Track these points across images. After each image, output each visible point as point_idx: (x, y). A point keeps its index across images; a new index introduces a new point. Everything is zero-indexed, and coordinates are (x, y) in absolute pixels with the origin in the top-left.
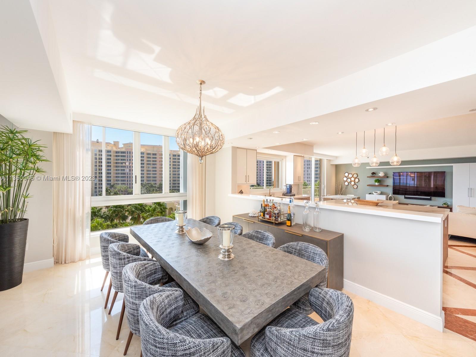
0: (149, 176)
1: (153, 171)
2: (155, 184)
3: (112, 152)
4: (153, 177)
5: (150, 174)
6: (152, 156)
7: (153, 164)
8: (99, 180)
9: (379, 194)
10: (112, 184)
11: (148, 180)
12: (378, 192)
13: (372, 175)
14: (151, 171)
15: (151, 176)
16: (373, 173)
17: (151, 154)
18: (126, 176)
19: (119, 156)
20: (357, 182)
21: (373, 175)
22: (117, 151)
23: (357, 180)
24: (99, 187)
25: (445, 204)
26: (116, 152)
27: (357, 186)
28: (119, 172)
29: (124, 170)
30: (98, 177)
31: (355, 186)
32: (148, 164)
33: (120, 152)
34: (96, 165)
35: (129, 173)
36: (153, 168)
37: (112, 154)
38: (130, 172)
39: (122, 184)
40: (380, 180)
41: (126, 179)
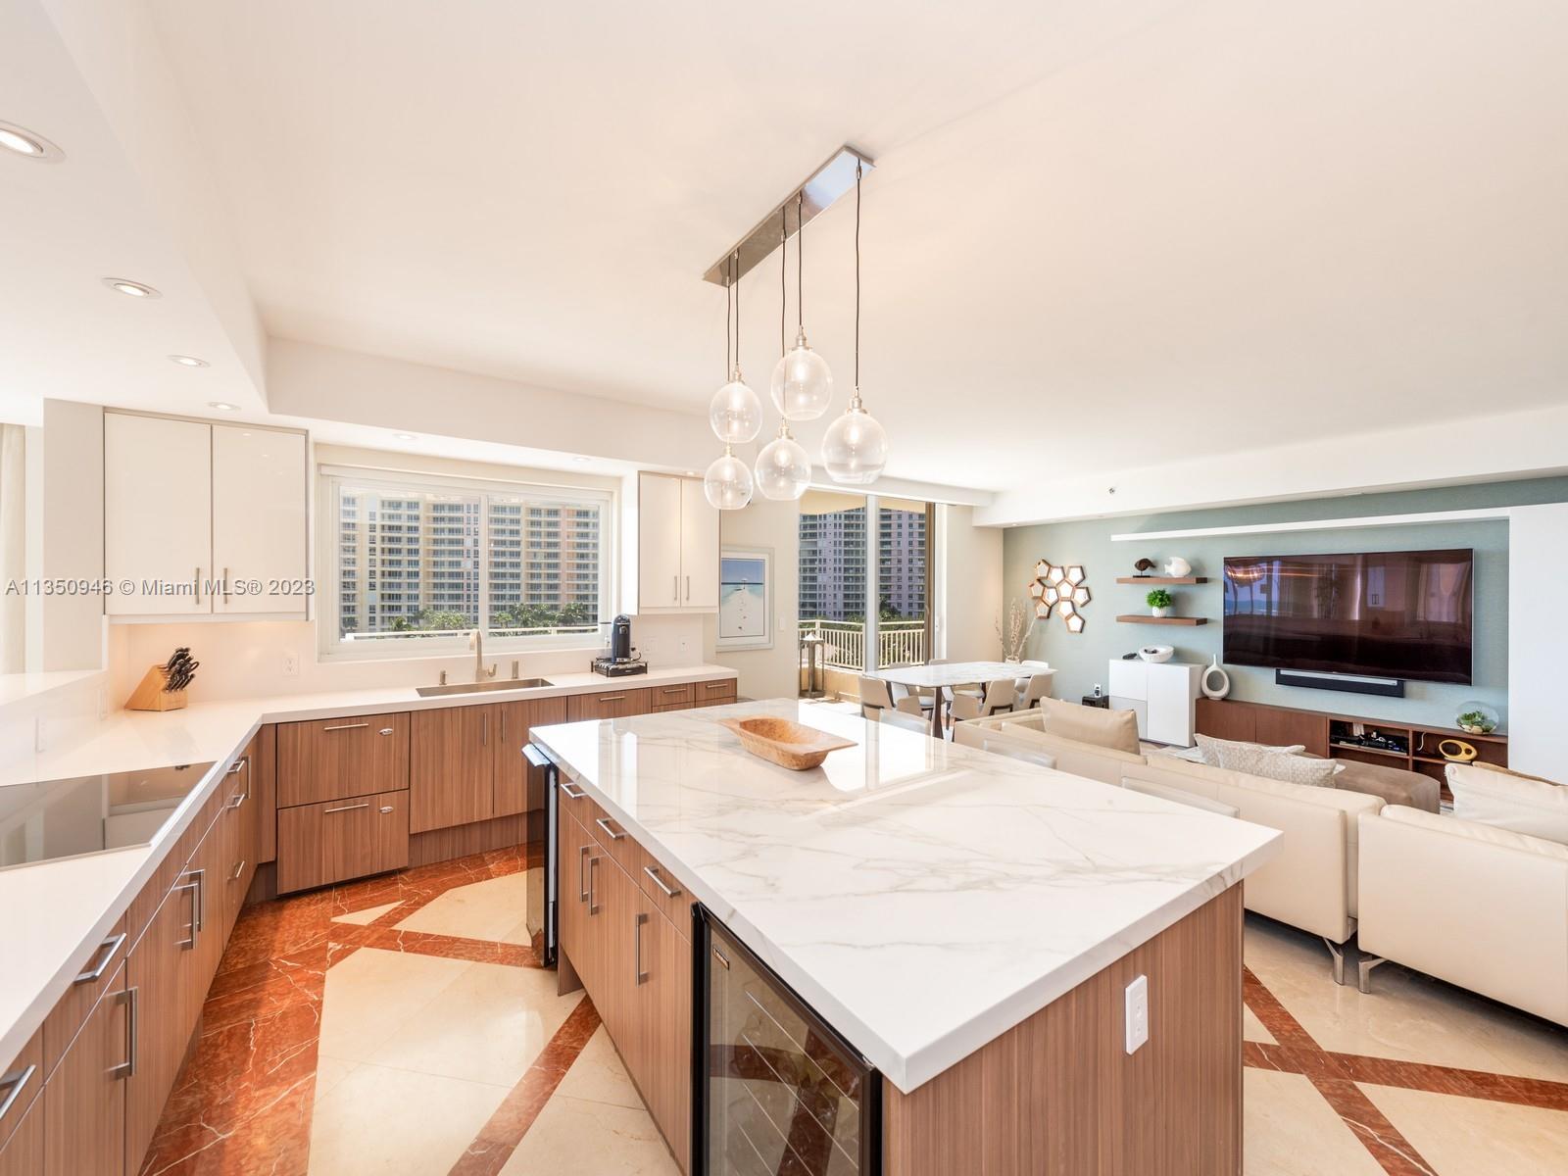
0: (535, 581)
1: (549, 566)
2: (555, 607)
3: (421, 506)
4: (548, 584)
5: (539, 576)
6: (544, 518)
7: (549, 545)
8: (383, 595)
9: (1165, 660)
10: (421, 609)
11: (532, 597)
12: (1162, 650)
13: (1139, 573)
14: (543, 565)
15: (543, 581)
16: (1144, 564)
17: (543, 512)
18: (465, 581)
19: (442, 519)
20: (1083, 606)
21: (1144, 573)
22: (436, 503)
23: (1080, 596)
24: (383, 617)
25: (1469, 718)
26: (436, 507)
27: (1084, 622)
28: (443, 570)
29: (458, 564)
30: (378, 586)
31: (1075, 624)
32: (533, 544)
33: (447, 508)
34: (374, 549)
35: (472, 574)
36: (549, 555)
37: (421, 512)
38: (476, 570)
39: (451, 607)
40: (1168, 597)
41: (465, 592)
